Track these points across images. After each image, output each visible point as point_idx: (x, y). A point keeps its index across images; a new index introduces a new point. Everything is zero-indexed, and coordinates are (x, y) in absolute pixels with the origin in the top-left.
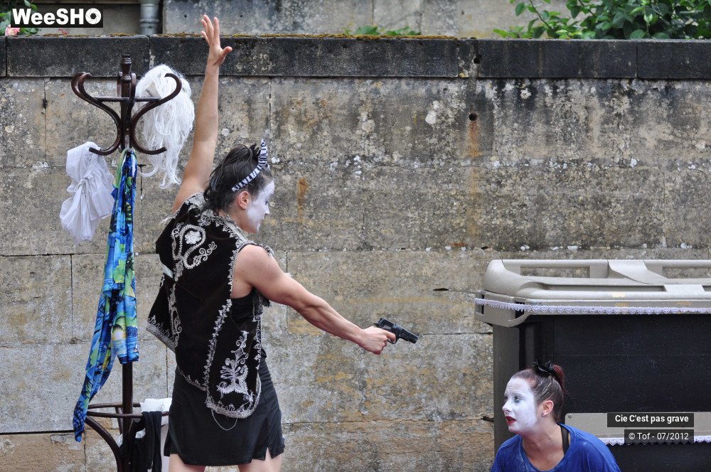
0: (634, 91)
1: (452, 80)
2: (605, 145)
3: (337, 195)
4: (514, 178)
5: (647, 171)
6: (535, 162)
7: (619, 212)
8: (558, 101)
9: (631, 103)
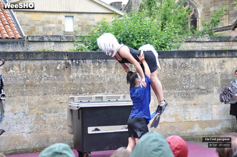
0: (99, 61)
1: (62, 60)
2: (94, 72)
3: (39, 84)
4: (75, 79)
5: (102, 77)
6: (80, 76)
7: (97, 86)
8: (84, 64)
9: (99, 64)
